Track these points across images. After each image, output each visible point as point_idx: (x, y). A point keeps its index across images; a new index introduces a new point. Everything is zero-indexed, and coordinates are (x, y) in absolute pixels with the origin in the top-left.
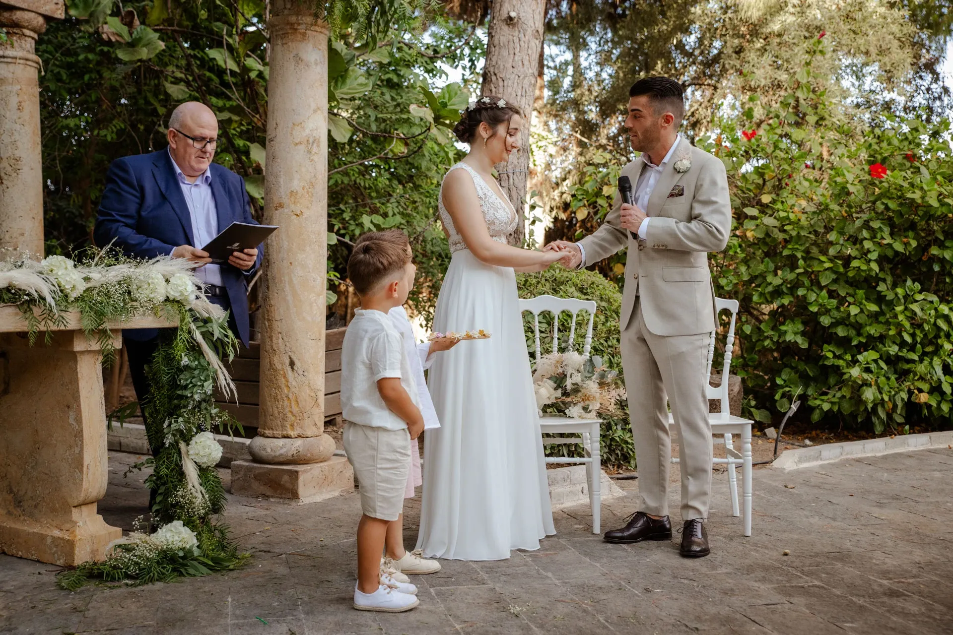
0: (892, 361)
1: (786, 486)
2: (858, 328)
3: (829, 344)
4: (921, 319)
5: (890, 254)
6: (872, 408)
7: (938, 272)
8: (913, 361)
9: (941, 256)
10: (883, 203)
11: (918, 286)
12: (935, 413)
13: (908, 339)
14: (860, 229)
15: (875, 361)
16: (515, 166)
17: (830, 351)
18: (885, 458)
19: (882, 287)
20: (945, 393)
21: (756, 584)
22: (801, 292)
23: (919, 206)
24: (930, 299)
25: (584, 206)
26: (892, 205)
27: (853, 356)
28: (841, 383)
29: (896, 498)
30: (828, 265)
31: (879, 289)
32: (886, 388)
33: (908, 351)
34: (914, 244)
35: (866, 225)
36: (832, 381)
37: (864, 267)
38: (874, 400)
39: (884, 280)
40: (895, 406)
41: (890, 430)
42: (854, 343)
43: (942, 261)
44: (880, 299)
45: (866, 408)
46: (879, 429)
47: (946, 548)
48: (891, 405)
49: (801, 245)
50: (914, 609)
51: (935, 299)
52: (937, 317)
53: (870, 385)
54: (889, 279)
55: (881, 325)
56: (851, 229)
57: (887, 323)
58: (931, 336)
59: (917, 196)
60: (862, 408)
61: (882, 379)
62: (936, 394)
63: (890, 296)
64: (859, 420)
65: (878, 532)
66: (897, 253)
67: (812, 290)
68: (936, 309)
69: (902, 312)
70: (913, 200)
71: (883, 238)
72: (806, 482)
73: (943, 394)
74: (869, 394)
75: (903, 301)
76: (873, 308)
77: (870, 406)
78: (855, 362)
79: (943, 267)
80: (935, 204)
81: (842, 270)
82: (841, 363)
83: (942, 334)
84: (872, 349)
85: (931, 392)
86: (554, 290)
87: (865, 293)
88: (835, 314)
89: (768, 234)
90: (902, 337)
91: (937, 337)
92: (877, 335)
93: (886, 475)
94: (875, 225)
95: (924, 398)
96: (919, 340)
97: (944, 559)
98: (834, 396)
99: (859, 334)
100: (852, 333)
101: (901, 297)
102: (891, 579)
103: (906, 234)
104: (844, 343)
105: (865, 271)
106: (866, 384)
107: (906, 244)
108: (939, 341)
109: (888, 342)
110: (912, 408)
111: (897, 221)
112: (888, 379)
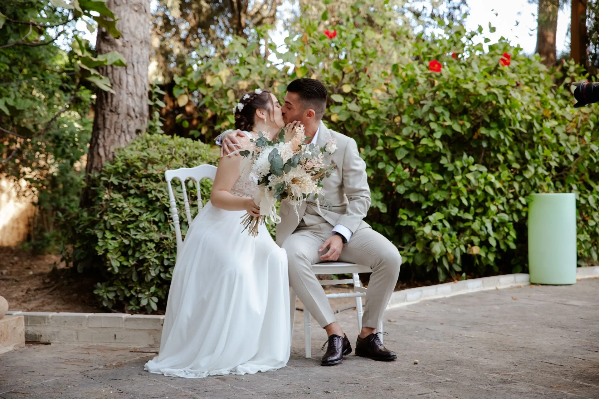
0: (453, 220)
1: (389, 321)
2: (426, 195)
3: (403, 208)
4: (474, 186)
5: (449, 133)
6: (439, 260)
7: (485, 148)
8: (468, 220)
9: (488, 135)
10: (444, 92)
11: (471, 159)
12: (484, 262)
13: (465, 202)
14: (427, 113)
15: (441, 221)
16: (139, 56)
17: (404, 214)
18: (453, 298)
19: (444, 161)
20: (491, 246)
21: (406, 383)
22: (381, 166)
23: (471, 94)
24: (481, 170)
25: (186, 94)
26: (452, 94)
27: (423, 218)
28: (414, 239)
29: (475, 324)
30: (402, 143)
31: (442, 162)
32: (449, 243)
33: (464, 212)
34: (468, 125)
35: (432, 110)
36: (406, 239)
37: (431, 145)
38: (441, 253)
39: (445, 155)
40: (455, 258)
41: (449, 278)
42: (424, 207)
43: (489, 139)
44: (442, 170)
45: (434, 259)
46: (442, 277)
47: (527, 352)
48: (452, 257)
49: (380, 127)
50: (525, 389)
51: (484, 169)
52: (485, 184)
53: (437, 241)
54: (449, 154)
55: (444, 192)
56: (419, 113)
57: (449, 189)
58: (480, 200)
59: (469, 86)
60: (431, 260)
61: (446, 236)
62: (484, 247)
63: (451, 168)
64: (428, 270)
65: (474, 346)
66: (455, 133)
67: (390, 164)
68: (486, 178)
69: (461, 181)
70: (467, 90)
71: (444, 121)
72: (402, 318)
73: (489, 246)
74: (437, 248)
75: (460, 171)
76: (438, 177)
77: (437, 257)
78: (425, 222)
79: (489, 144)
80: (484, 93)
81: (412, 147)
82: (413, 224)
83: (489, 198)
84: (438, 211)
85: (481, 245)
86: (187, 164)
87: (432, 166)
88: (408, 183)
89: (351, 118)
90: (461, 201)
91: (485, 200)
92: (441, 200)
93: (459, 310)
94: (439, 110)
95: (476, 250)
96: (472, 203)
97: (528, 359)
98: (409, 251)
99: (427, 199)
100: (422, 199)
101: (459, 168)
102: (498, 373)
103: (462, 117)
104: (416, 207)
105: (431, 147)
106: (435, 239)
107: (462, 126)
108: (487, 204)
109: (450, 206)
110: (467, 259)
111: (455, 107)
112: (450, 235)
